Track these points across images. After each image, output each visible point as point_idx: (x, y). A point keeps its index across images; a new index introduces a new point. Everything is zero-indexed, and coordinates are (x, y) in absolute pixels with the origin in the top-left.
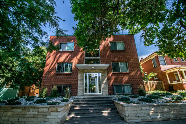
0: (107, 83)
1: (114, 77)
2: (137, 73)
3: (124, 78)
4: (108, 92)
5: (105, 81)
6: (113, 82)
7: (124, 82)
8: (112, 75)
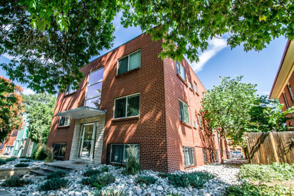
0: (102, 141)
1: (113, 128)
2: (155, 115)
3: (129, 129)
4: (100, 159)
5: (100, 137)
6: (111, 138)
7: (127, 139)
8: (111, 125)
